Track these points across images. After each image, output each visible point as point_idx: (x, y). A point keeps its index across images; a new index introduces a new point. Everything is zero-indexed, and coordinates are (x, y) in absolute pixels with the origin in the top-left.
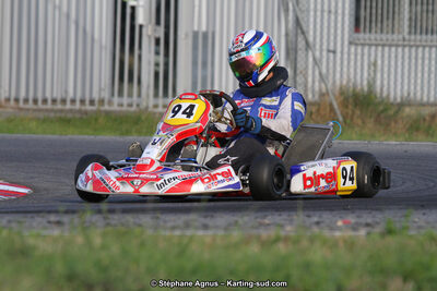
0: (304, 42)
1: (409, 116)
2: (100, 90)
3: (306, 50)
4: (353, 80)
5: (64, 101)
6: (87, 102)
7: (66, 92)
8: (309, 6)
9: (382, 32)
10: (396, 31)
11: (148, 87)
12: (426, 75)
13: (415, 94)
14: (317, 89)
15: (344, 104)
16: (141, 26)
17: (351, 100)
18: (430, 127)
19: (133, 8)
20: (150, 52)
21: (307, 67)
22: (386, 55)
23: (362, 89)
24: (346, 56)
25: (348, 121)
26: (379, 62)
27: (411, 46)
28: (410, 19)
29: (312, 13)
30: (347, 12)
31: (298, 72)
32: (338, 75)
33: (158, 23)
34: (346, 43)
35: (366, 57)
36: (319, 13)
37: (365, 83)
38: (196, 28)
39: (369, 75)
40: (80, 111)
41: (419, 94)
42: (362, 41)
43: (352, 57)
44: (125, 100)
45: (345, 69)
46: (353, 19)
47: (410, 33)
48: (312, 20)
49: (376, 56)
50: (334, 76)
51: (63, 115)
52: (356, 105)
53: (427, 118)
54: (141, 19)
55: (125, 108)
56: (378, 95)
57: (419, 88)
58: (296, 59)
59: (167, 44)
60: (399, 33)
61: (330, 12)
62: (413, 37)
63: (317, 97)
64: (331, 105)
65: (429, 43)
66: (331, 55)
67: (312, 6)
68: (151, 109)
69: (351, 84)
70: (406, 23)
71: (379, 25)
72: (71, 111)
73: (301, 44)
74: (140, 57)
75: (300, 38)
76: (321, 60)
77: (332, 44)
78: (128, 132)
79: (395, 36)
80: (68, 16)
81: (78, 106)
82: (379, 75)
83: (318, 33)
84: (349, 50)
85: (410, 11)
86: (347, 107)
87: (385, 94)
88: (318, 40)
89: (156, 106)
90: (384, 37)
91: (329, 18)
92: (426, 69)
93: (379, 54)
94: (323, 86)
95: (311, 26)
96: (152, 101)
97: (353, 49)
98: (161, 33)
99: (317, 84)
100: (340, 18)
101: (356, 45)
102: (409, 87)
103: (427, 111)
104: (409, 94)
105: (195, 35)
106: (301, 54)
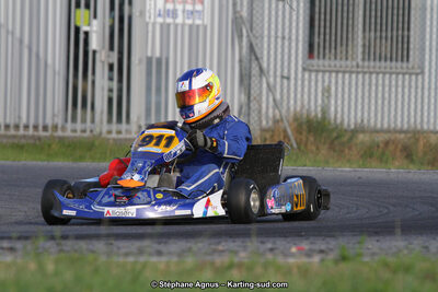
0: (257, 69)
1: (362, 143)
2: (54, 115)
3: (260, 76)
4: (307, 107)
5: (17, 127)
6: (40, 128)
7: (20, 117)
8: (263, 32)
9: (336, 58)
10: (350, 58)
11: (102, 113)
12: (380, 102)
13: (369, 121)
14: (271, 115)
15: (298, 130)
16: (94, 52)
17: (305, 127)
18: (383, 153)
19: (86, 33)
20: (103, 77)
21: (261, 92)
22: (340, 82)
23: (316, 116)
24: (299, 82)
25: (302, 147)
26: (333, 88)
27: (365, 73)
28: (364, 46)
29: (266, 39)
30: (301, 38)
31: (252, 98)
32: (292, 102)
33: (111, 48)
34: (300, 69)
35: (320, 84)
36: (273, 39)
37: (319, 109)
38: (149, 54)
39: (323, 101)
40: (33, 137)
41: (372, 121)
42: (315, 68)
43: (306, 83)
44: (79, 126)
45: (299, 96)
46: (307, 45)
47: (363, 59)
48: (266, 46)
49: (330, 82)
50: (289, 102)
51: (16, 141)
52: (309, 131)
53: (382, 145)
54: (94, 44)
55: (78, 134)
56: (332, 122)
57: (372, 115)
58: (250, 85)
59: (121, 70)
60: (353, 59)
61: (283, 38)
62: (366, 63)
63: (271, 123)
64: (285, 131)
65: (383, 70)
66: (285, 81)
67: (266, 32)
68: (104, 135)
69: (305, 111)
70: (360, 50)
71: (333, 51)
72: (24, 136)
73: (255, 71)
74: (93, 82)
75: (254, 64)
76: (275, 86)
77: (286, 71)
78: (82, 158)
79: (349, 63)
80: (21, 41)
81: (31, 131)
82: (333, 102)
83: (272, 59)
84: (303, 76)
85: (364, 37)
86: (301, 133)
87: (339, 121)
88: (272, 66)
89: (110, 132)
90: (338, 63)
91: (283, 44)
92: (380, 95)
93: (333, 81)
94: (277, 111)
95: (265, 52)
96: (105, 127)
97: (307, 76)
98: (114, 59)
99: (271, 111)
100: (293, 44)
101: (310, 71)
102: (363, 113)
103: (381, 138)
104: (362, 121)
105: (149, 60)
106: (255, 81)
